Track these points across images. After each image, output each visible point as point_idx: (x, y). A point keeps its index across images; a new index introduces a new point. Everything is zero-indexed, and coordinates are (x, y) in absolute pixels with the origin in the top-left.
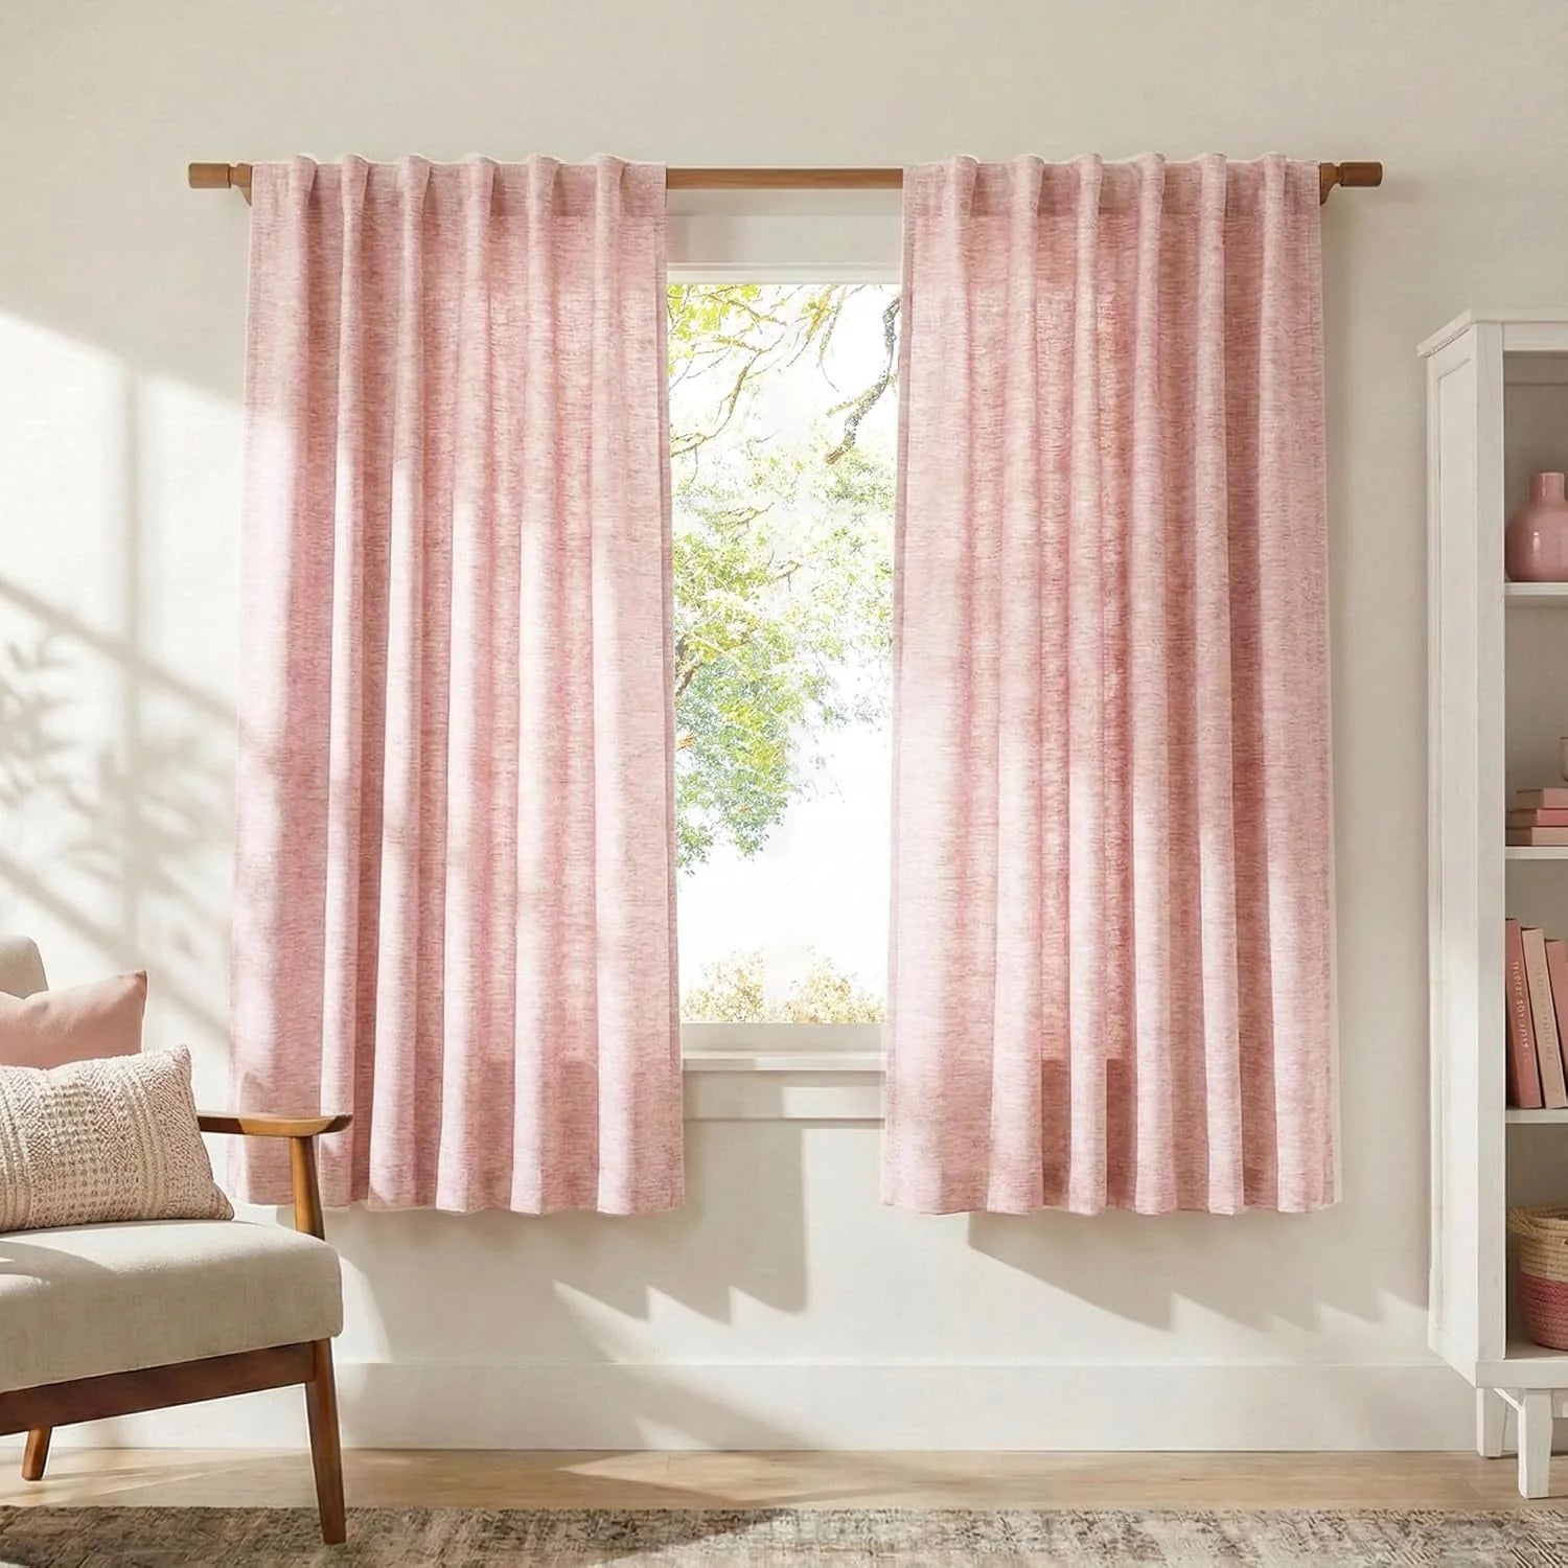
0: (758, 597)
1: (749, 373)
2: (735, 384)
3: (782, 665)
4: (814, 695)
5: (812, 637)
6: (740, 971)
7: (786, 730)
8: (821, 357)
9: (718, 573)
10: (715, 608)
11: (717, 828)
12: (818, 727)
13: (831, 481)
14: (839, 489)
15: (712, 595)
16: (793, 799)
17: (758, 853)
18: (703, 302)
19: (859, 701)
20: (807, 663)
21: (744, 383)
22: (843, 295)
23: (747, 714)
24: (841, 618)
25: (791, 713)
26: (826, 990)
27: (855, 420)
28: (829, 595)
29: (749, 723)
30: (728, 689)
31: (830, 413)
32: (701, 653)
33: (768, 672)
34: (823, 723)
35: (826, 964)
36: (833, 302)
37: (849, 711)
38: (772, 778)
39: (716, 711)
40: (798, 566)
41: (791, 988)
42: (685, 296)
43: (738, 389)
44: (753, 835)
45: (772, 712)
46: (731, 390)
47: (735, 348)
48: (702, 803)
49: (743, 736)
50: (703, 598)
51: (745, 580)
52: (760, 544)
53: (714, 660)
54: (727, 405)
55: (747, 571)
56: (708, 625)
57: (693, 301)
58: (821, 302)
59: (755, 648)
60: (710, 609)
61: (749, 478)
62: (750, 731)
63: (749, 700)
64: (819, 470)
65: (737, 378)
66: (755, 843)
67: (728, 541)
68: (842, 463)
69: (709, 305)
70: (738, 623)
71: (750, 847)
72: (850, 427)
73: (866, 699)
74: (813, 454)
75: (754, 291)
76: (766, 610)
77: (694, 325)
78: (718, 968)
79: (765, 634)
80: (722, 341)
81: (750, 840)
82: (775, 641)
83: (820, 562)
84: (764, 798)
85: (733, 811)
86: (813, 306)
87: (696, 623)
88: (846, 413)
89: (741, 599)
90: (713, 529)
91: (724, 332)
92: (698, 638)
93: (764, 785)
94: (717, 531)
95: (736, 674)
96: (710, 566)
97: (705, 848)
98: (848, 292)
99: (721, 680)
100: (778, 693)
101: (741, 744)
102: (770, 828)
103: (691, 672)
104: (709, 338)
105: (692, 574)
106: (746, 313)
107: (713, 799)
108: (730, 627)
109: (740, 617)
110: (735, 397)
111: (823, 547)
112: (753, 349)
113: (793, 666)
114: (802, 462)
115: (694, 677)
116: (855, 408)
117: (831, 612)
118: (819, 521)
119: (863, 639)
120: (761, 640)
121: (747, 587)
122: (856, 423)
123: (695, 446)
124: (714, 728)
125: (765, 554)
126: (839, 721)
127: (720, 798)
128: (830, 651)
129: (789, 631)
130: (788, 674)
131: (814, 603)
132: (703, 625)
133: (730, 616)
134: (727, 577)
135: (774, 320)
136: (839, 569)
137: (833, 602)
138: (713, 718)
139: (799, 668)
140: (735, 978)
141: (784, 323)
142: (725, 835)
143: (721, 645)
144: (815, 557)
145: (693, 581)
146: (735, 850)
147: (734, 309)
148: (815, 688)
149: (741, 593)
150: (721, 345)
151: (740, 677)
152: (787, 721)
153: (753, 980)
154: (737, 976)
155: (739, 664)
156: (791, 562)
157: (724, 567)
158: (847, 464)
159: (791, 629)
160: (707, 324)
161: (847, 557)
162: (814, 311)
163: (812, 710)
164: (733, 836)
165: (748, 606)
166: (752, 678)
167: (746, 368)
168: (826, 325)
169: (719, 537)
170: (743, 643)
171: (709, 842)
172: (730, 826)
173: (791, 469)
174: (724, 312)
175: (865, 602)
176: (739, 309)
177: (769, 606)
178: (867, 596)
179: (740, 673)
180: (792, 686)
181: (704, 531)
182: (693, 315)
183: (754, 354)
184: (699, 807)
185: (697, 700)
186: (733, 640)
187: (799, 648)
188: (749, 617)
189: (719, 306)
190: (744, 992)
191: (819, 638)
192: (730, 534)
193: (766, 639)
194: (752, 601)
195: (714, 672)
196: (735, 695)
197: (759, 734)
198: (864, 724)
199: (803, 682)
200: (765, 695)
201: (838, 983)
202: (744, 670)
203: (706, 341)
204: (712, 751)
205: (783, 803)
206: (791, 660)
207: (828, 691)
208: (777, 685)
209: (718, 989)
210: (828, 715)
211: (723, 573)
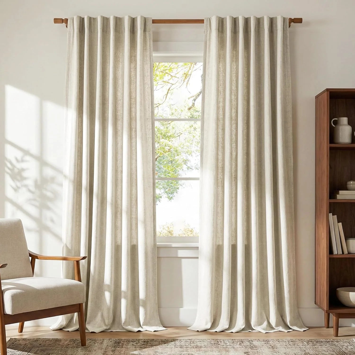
0: (172, 141)
1: (170, 89)
2: (167, 92)
3: (178, 156)
4: (185, 164)
5: (185, 150)
6: (168, 227)
7: (179, 171)
8: (187, 85)
9: (163, 135)
10: (162, 143)
11: (163, 194)
12: (186, 171)
13: (189, 114)
14: (191, 116)
15: (162, 140)
16: (180, 187)
17: (172, 200)
18: (160, 73)
19: (195, 165)
20: (184, 156)
21: (169, 92)
22: (192, 71)
23: (170, 168)
24: (191, 146)
25: (180, 168)
26: (188, 232)
27: (195, 100)
28: (189, 140)
29: (170, 170)
30: (165, 162)
31: (189, 98)
32: (159, 154)
33: (175, 158)
34: (187, 170)
35: (188, 225)
36: (189, 73)
37: (193, 167)
38: (175, 183)
39: (163, 167)
40: (181, 134)
41: (180, 231)
42: (155, 71)
43: (168, 93)
44: (171, 196)
45: (175, 167)
46: (166, 93)
47: (167, 84)
48: (159, 188)
49: (169, 173)
50: (160, 141)
51: (169, 137)
52: (173, 129)
53: (162, 155)
54: (165, 97)
55: (170, 135)
56: (161, 147)
57: (157, 73)
58: (187, 73)
59: (172, 153)
60: (161, 144)
61: (170, 113)
62: (170, 172)
63: (170, 164)
64: (186, 112)
65: (168, 90)
66: (172, 198)
67: (165, 128)
68: (192, 110)
69: (161, 74)
70: (168, 147)
71: (170, 199)
72: (193, 102)
73: (197, 164)
74: (185, 108)
75: (171, 70)
76: (174, 144)
77: (158, 78)
78: (163, 226)
79: (174, 149)
80: (164, 82)
81: (170, 197)
82: (176, 151)
83: (187, 133)
84: (174, 187)
85: (167, 190)
86: (185, 74)
87: (158, 147)
88: (193, 99)
89: (168, 141)
90: (162, 125)
91: (164, 80)
92: (158, 150)
93: (173, 184)
94: (163, 126)
95: (167, 158)
96: (161, 134)
97: (160, 199)
98: (193, 71)
99: (164, 160)
100: (177, 163)
101: (168, 175)
102: (175, 194)
103: (157, 158)
104: (161, 81)
105: (157, 136)
106: (169, 75)
107: (162, 187)
108: (166, 148)
109: (168, 146)
110: (167, 95)
111: (187, 129)
112: (171, 84)
113: (180, 157)
114: (182, 110)
115: (157, 159)
116: (194, 98)
117: (189, 144)
118: (186, 123)
119: (196, 151)
120: (173, 151)
121: (170, 139)
122: (195, 101)
123: (158, 106)
124: (162, 171)
125: (174, 131)
126: (191, 169)
127: (163, 187)
128: (189, 153)
129: (179, 149)
130: (179, 159)
131: (185, 142)
132: (160, 147)
133: (166, 145)
134: (165, 136)
135: (176, 77)
136: (191, 134)
137: (190, 142)
138: (162, 169)
139: (182, 157)
140: (167, 229)
141: (178, 78)
142: (165, 196)
143: (164, 152)
144: (185, 131)
145: (157, 137)
146: (167, 199)
147: (167, 74)
148: (185, 162)
149: (168, 140)
150: (164, 83)
151: (168, 159)
152: (179, 169)
153: (171, 229)
154: (167, 228)
155: (168, 156)
156: (180, 133)
157: (165, 134)
158: (193, 110)
159: (180, 148)
160: (160, 78)
161: (193, 132)
162: (185, 75)
163: (185, 167)
164: (167, 196)
165: (170, 143)
166: (171, 160)
167: (170, 88)
168: (188, 78)
169: (163, 127)
170: (169, 151)
171: (161, 197)
172: (166, 194)
173: (180, 111)
174: (164, 75)
175: (197, 142)
176: (168, 74)
177: (175, 143)
178: (197, 141)
179: (168, 158)
180: (180, 161)
181: (160, 126)
182: (157, 76)
183: (171, 85)
184: (159, 189)
185: (158, 165)
186: (166, 151)
187: (182, 153)
188: (170, 146)
189: (163, 74)
190: (169, 232)
191: (186, 151)
192: (166, 127)
193: (174, 151)
194: (171, 142)
195: (162, 158)
196: (167, 163)
197: (172, 172)
198: (197, 170)
199: (182, 161)
200: (174, 163)
201: (191, 230)
202: (169, 158)
203: (160, 82)
204: (162, 177)
205: (178, 188)
206: (180, 155)
207: (188, 163)
208: (177, 161)
209: (163, 231)
210: (188, 168)
211: (164, 135)
